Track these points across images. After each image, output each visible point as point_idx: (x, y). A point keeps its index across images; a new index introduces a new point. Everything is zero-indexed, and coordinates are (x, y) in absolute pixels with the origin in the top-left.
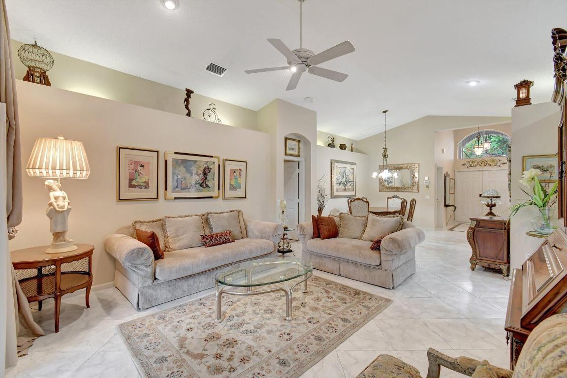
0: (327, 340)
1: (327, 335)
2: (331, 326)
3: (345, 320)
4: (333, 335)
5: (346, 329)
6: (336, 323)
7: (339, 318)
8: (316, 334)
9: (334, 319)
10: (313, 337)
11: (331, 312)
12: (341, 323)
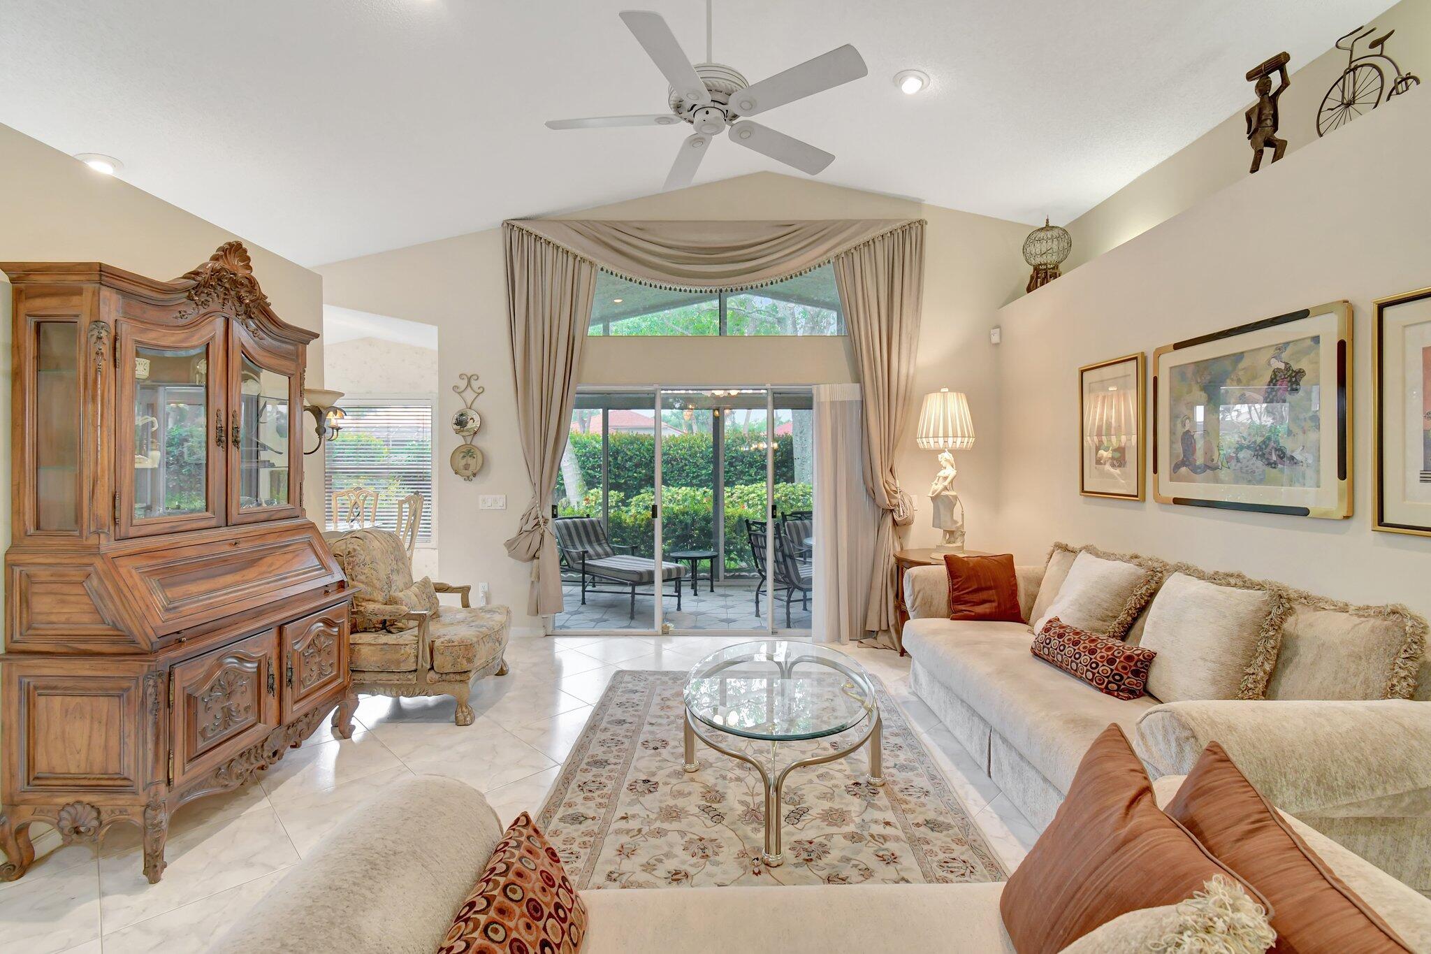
0: (583, 766)
1: (591, 774)
2: (598, 792)
3: (578, 819)
4: (580, 777)
5: (562, 800)
6: (591, 804)
7: (593, 818)
8: (612, 767)
9: (603, 810)
10: (612, 760)
11: (623, 824)
12: (581, 809)
